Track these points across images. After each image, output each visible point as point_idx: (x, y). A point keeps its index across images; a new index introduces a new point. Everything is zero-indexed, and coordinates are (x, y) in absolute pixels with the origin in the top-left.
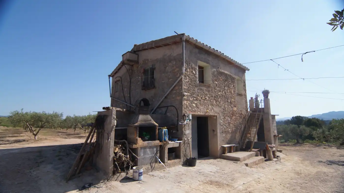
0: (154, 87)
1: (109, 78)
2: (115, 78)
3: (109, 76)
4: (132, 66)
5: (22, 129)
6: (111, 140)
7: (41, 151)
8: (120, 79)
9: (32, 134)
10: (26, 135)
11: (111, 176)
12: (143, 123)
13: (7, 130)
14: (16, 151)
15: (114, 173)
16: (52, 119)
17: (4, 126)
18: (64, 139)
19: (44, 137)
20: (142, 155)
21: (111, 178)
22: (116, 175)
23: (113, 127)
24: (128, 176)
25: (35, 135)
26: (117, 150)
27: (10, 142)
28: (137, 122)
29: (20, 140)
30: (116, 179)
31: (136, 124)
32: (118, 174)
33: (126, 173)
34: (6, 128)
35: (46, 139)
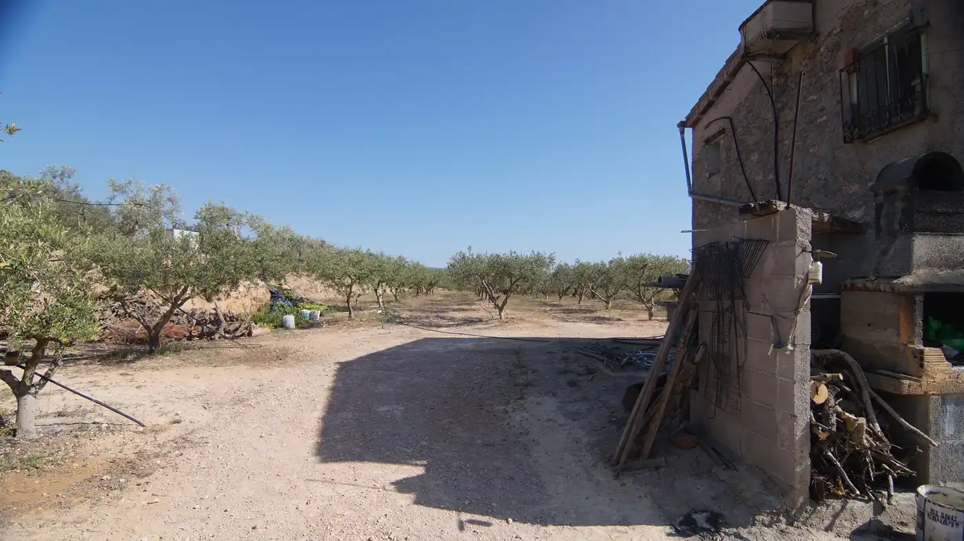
0: (927, 114)
1: (682, 133)
2: (707, 127)
3: (682, 125)
4: (784, 57)
5: (472, 295)
6: (797, 349)
7: (519, 351)
8: (725, 124)
9: (492, 305)
10: (483, 308)
11: (803, 504)
12: (944, 273)
13: (448, 296)
14: (470, 345)
15: (817, 495)
16: (532, 269)
17: (443, 287)
18: (561, 323)
19: (518, 315)
20: (949, 430)
21: (805, 515)
22: (828, 506)
23: (803, 289)
24: (884, 519)
25: (501, 309)
26: (823, 394)
27: (456, 323)
28: (907, 270)
29: (472, 318)
30: (827, 522)
31: (908, 280)
32: (837, 504)
33: (872, 503)
34: (447, 292)
35: (521, 319)
